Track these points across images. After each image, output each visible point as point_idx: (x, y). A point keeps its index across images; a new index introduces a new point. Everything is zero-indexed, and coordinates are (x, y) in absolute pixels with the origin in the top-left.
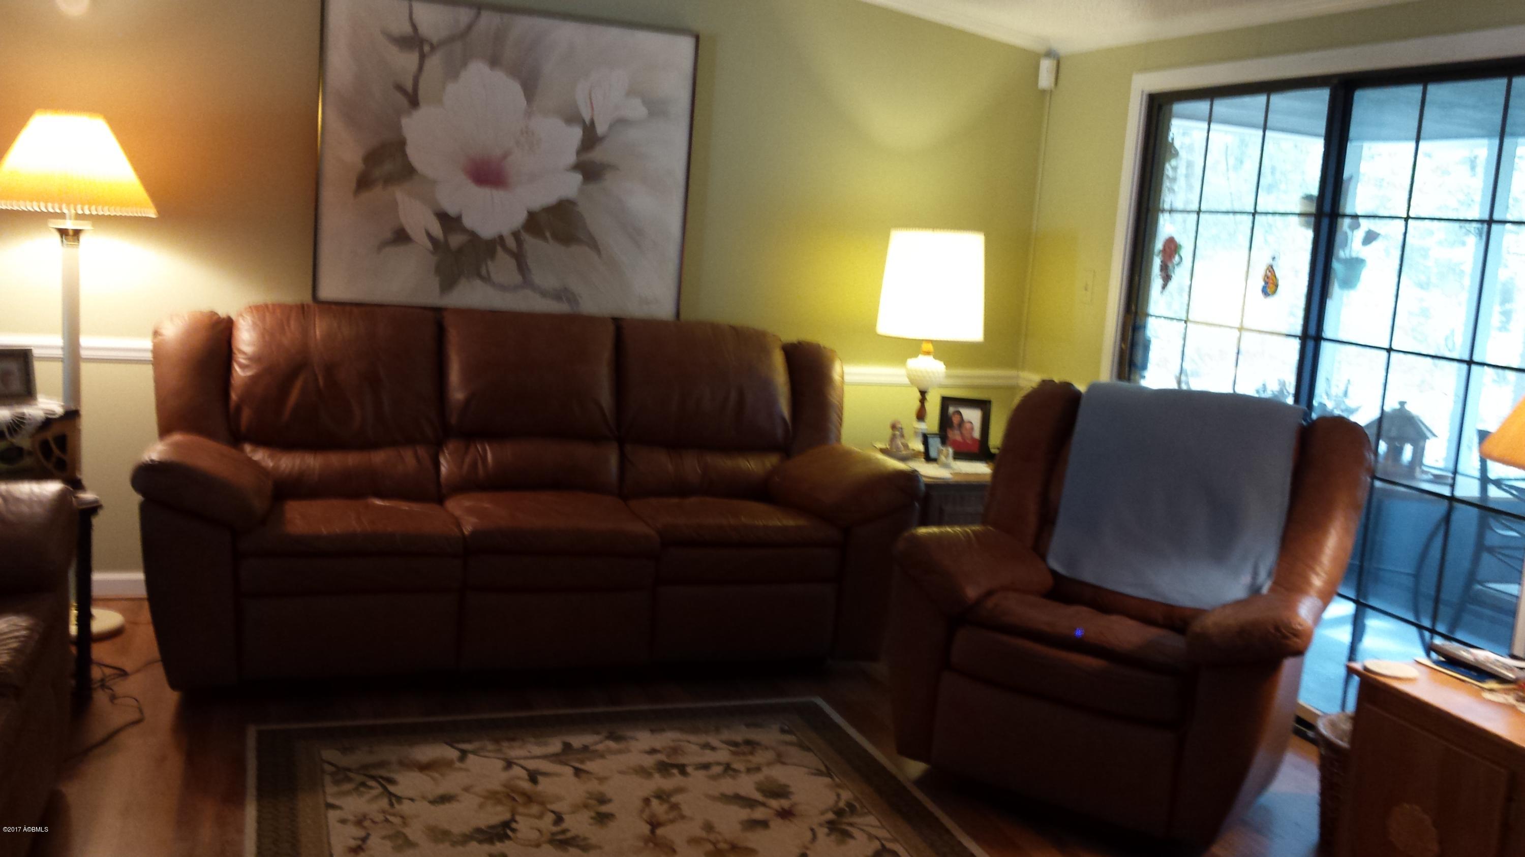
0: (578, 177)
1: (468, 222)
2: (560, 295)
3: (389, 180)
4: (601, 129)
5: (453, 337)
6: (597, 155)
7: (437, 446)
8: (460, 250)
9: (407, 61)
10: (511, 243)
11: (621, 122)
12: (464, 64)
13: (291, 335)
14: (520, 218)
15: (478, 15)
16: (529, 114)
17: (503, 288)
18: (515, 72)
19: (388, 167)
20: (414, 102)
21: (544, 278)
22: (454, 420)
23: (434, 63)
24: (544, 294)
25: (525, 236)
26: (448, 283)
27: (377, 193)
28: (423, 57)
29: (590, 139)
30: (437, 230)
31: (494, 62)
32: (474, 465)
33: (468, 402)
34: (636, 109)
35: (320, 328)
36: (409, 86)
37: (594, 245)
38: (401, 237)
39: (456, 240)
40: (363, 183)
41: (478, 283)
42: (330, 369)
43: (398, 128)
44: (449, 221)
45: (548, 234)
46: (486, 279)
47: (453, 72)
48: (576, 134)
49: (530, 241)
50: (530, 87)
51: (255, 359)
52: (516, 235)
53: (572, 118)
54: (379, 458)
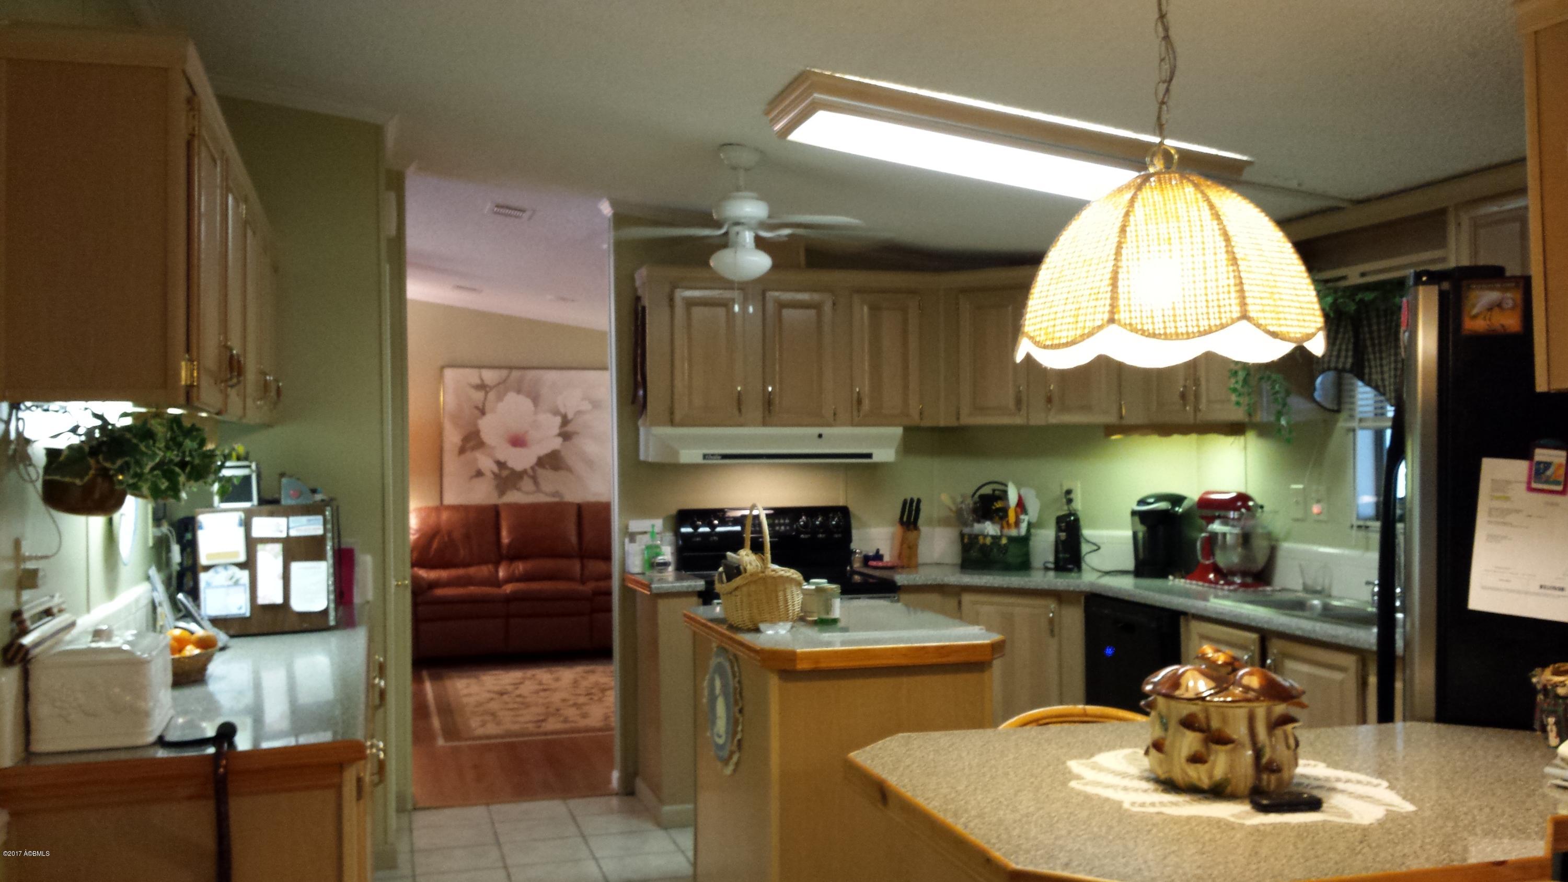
0: (560, 440)
1: (511, 464)
2: (556, 494)
3: (474, 448)
4: (570, 416)
5: (503, 515)
6: (569, 428)
7: (497, 564)
8: (507, 477)
9: (478, 396)
10: (531, 473)
11: (579, 413)
12: (505, 394)
13: (432, 520)
14: (533, 460)
15: (510, 373)
16: (536, 413)
17: (527, 493)
18: (528, 395)
19: (472, 444)
20: (483, 412)
21: (547, 487)
22: (504, 552)
23: (492, 395)
24: (546, 494)
25: (537, 468)
26: (502, 493)
27: (469, 455)
28: (487, 393)
29: (565, 421)
30: (495, 469)
31: (519, 392)
32: (514, 571)
33: (510, 545)
34: (586, 406)
35: (445, 516)
36: (481, 407)
37: (569, 469)
38: (479, 474)
39: (505, 473)
40: (462, 451)
41: (515, 492)
42: (449, 534)
43: (476, 425)
44: (501, 465)
45: (547, 466)
46: (519, 489)
47: (500, 398)
48: (558, 420)
49: (540, 471)
50: (536, 399)
51: (418, 531)
52: (532, 468)
53: (556, 412)
54: (472, 571)
